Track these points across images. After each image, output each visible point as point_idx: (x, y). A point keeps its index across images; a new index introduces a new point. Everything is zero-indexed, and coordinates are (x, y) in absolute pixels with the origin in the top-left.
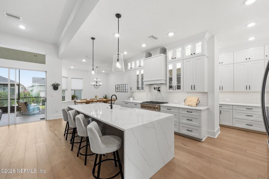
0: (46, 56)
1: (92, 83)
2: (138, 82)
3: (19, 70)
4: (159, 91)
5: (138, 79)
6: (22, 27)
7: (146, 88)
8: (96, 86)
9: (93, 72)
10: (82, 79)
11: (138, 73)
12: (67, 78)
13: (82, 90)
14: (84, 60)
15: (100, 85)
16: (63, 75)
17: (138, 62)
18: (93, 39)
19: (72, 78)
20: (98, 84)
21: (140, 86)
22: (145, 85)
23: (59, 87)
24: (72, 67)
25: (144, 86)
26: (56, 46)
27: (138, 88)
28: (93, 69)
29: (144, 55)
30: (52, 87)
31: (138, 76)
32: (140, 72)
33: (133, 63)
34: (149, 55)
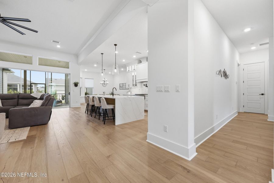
0: (69, 63)
1: (101, 82)
2: (133, 80)
3: (51, 73)
4: (147, 86)
5: (133, 79)
6: (58, 46)
7: (138, 85)
8: (104, 84)
9: (102, 74)
10: (93, 79)
11: (133, 74)
13: (93, 88)
14: (95, 65)
15: (107, 84)
16: (81, 77)
17: (133, 66)
18: (102, 54)
19: (85, 78)
20: (106, 83)
21: (134, 83)
22: (138, 82)
23: (78, 85)
24: (86, 70)
25: (137, 84)
26: (77, 56)
27: (133, 85)
28: (102, 73)
29: (137, 62)
30: (74, 85)
31: (133, 76)
32: (134, 74)
33: (130, 67)
34: (140, 62)
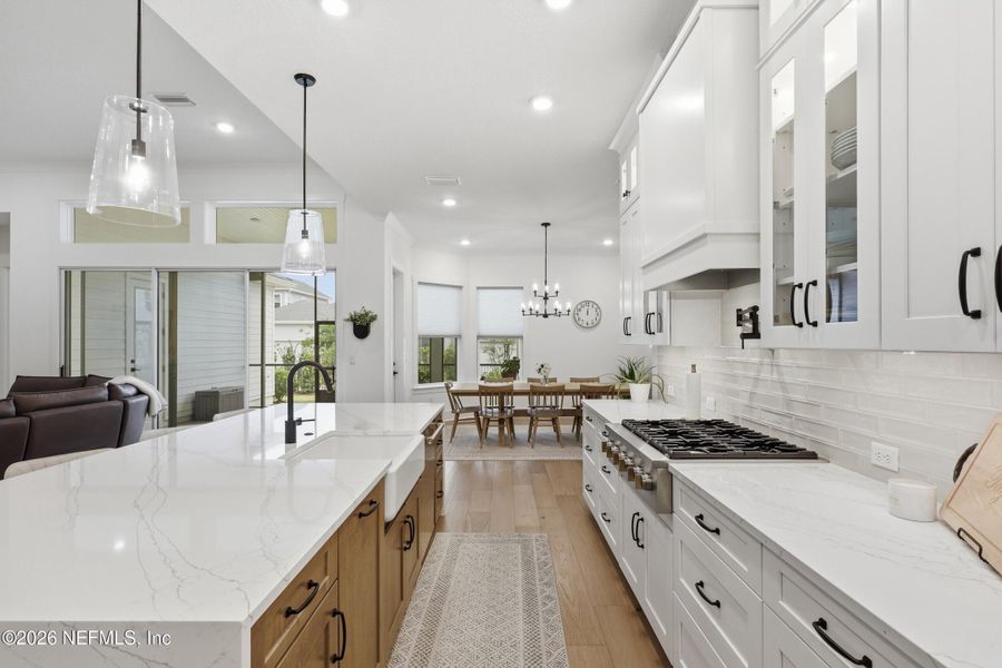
0: (338, 211)
6: (226, 128)
8: (544, 316)
10: (522, 288)
12: (460, 287)
13: (521, 337)
14: (449, 203)
18: (305, 79)
19: (478, 288)
